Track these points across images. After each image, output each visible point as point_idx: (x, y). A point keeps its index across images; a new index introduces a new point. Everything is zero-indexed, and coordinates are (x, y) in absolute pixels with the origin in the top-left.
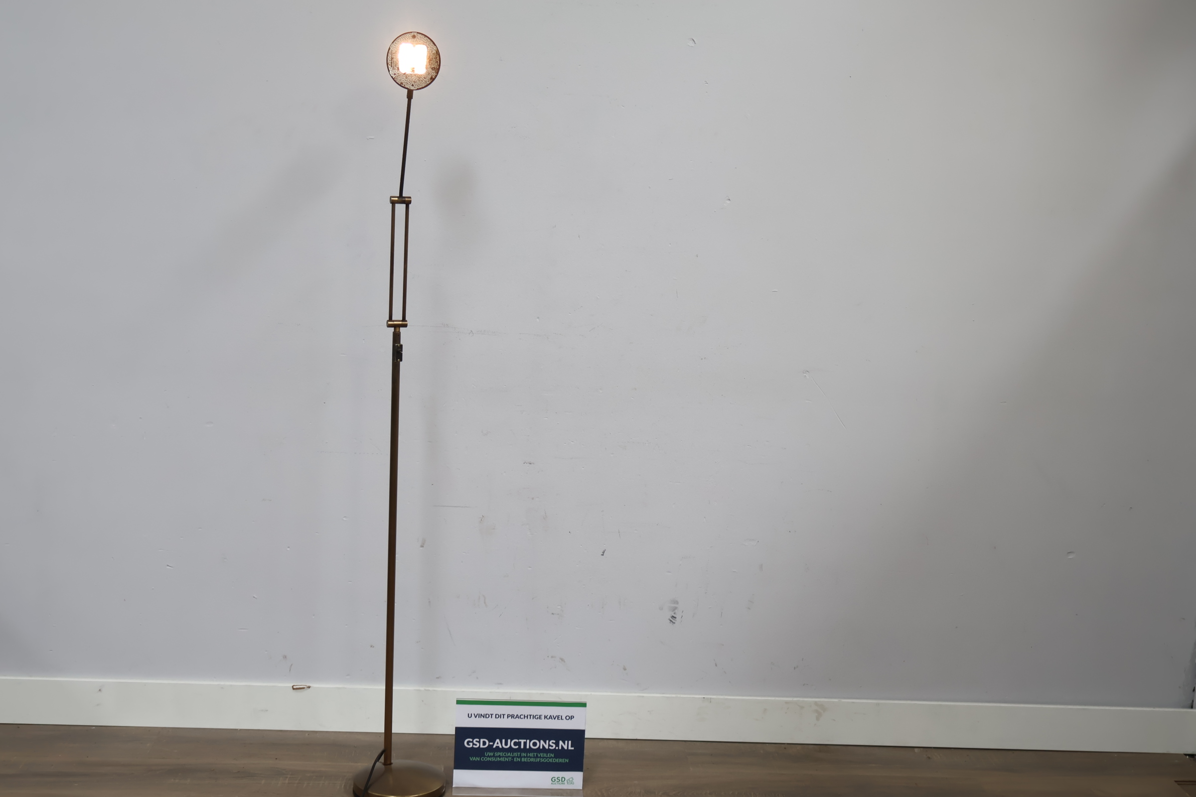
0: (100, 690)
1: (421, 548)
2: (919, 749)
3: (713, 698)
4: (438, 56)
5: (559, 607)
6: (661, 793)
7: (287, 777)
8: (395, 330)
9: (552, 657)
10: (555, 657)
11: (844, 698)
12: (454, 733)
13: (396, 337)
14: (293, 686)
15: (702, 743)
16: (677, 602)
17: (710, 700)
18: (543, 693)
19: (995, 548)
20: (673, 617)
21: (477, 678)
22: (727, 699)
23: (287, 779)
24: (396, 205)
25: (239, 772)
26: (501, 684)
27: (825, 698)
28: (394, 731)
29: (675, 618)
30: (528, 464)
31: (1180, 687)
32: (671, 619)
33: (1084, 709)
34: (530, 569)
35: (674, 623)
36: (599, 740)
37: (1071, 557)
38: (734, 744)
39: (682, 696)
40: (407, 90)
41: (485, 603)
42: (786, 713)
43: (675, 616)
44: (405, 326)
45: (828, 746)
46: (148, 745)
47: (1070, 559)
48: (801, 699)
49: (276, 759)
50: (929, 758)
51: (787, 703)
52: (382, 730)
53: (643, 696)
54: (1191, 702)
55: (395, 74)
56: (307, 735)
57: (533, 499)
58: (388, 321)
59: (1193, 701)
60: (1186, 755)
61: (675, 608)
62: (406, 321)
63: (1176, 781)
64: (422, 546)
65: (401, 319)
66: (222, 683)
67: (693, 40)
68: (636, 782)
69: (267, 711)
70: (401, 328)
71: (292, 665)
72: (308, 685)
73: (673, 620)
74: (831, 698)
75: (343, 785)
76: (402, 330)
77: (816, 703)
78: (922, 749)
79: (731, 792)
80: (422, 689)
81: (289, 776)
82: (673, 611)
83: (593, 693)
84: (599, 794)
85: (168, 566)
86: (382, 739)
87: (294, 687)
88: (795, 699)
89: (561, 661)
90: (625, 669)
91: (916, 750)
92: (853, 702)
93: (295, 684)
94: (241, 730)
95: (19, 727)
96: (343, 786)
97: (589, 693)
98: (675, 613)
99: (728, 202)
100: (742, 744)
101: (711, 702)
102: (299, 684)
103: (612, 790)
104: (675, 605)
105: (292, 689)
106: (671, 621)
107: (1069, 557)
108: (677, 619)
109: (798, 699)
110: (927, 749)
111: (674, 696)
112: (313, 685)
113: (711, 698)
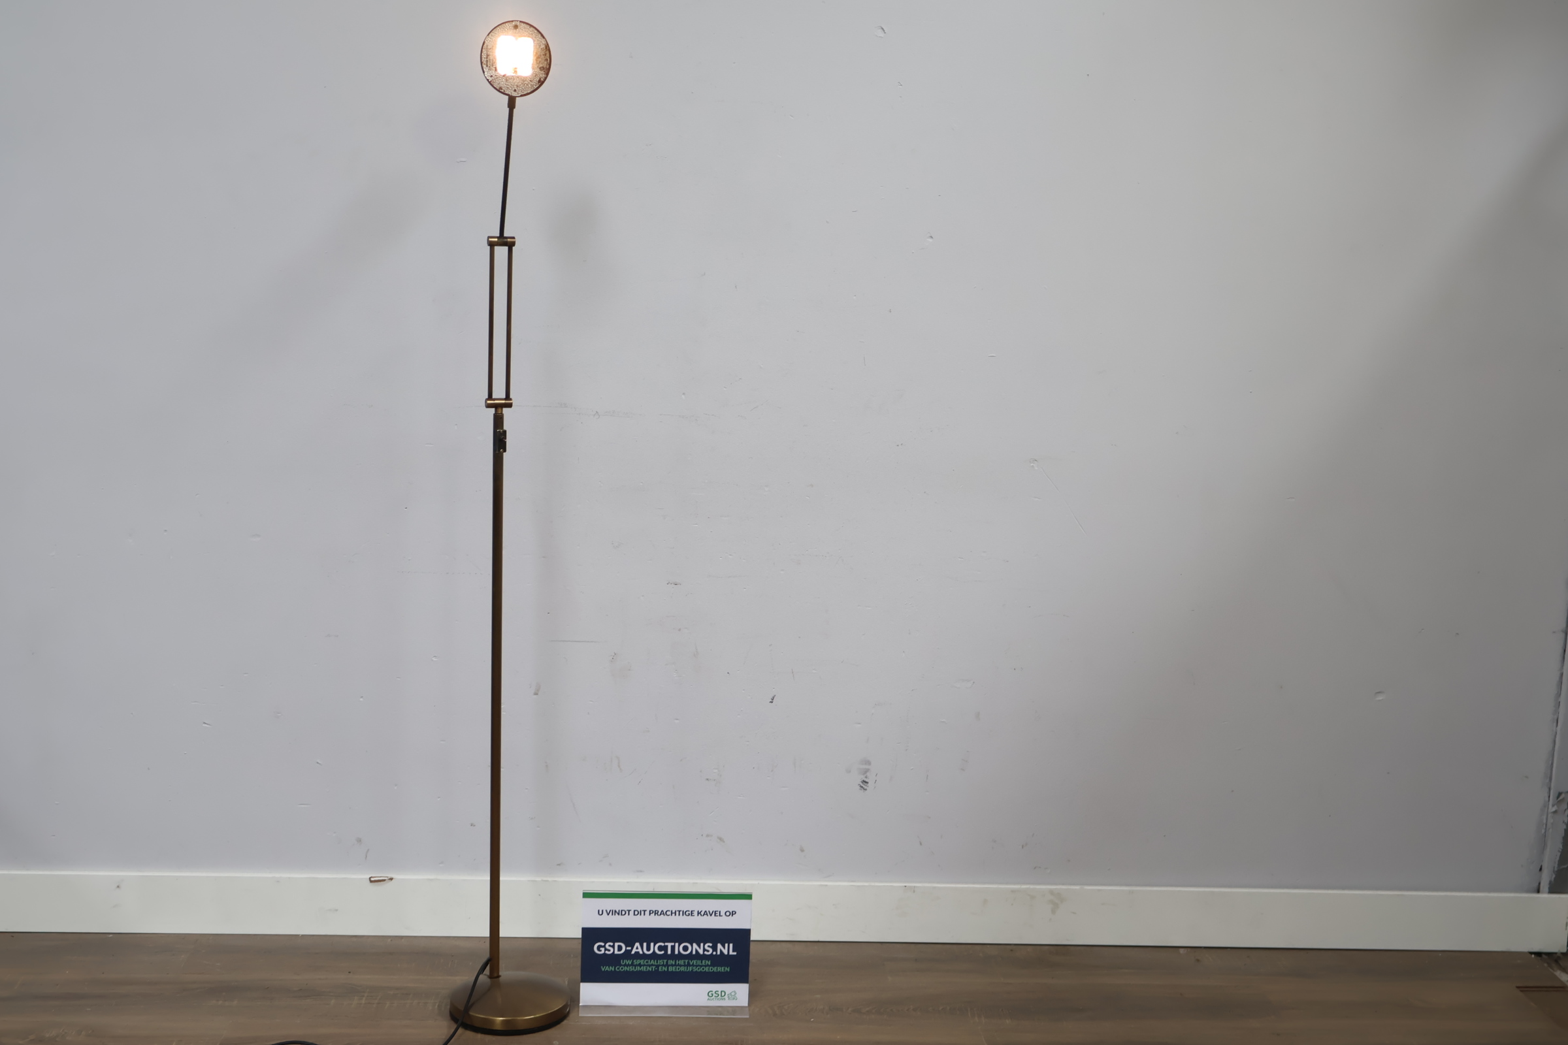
0: (118, 887)
1: (535, 696)
2: (1186, 949)
3: (917, 887)
4: (548, 52)
5: (716, 771)
7: (363, 996)
8: (496, 411)
9: (708, 836)
10: (712, 836)
11: (1088, 885)
12: (580, 936)
13: (498, 421)
14: (370, 878)
15: (904, 945)
16: (869, 763)
17: (914, 890)
18: (697, 883)
19: (1281, 687)
20: (865, 782)
21: (610, 864)
22: (934, 888)
23: (364, 998)
24: (496, 247)
25: (300, 990)
26: (641, 871)
27: (1063, 884)
28: (502, 934)
29: (867, 783)
30: (673, 585)
31: (1520, 866)
32: (862, 785)
33: (1398, 895)
34: (678, 721)
35: (866, 790)
36: (769, 943)
37: (1380, 698)
38: (945, 946)
39: (877, 884)
40: (507, 97)
41: (619, 766)
42: (1012, 904)
43: (866, 780)
44: (510, 406)
45: (1067, 947)
46: (183, 956)
47: (1379, 700)
48: (1032, 887)
49: (349, 972)
50: (1198, 960)
51: (1013, 891)
52: (487, 934)
53: (826, 885)
54: (1537, 884)
55: (491, 76)
56: (389, 940)
57: (680, 630)
58: (487, 400)
59: (1540, 884)
60: (1531, 953)
61: (867, 771)
62: (511, 400)
63: (1518, 987)
64: (536, 694)
65: (504, 397)
66: (277, 875)
67: (882, 28)
68: (818, 996)
69: (337, 910)
70: (504, 409)
71: (368, 850)
72: (390, 876)
73: (864, 786)
74: (1071, 884)
75: (437, 1005)
76: (505, 411)
77: (1051, 892)
78: (1189, 950)
79: (941, 1008)
80: (538, 879)
81: (366, 995)
82: (864, 774)
83: (761, 882)
84: (770, 1011)
85: (205, 723)
86: (487, 945)
87: (372, 879)
88: (1024, 887)
89: (719, 841)
90: (802, 851)
91: (1182, 951)
92: (1100, 890)
93: (373, 876)
94: (302, 935)
95: (13, 936)
96: (436, 1007)
97: (756, 882)
98: (866, 778)
99: (930, 240)
100: (955, 946)
101: (914, 892)
102: (378, 875)
103: (786, 1007)
104: (867, 767)
105: (369, 882)
106: (862, 787)
107: (1378, 699)
108: (869, 784)
109: (1027, 886)
110: (1196, 949)
111: (866, 884)
112: (397, 877)
113: (914, 886)
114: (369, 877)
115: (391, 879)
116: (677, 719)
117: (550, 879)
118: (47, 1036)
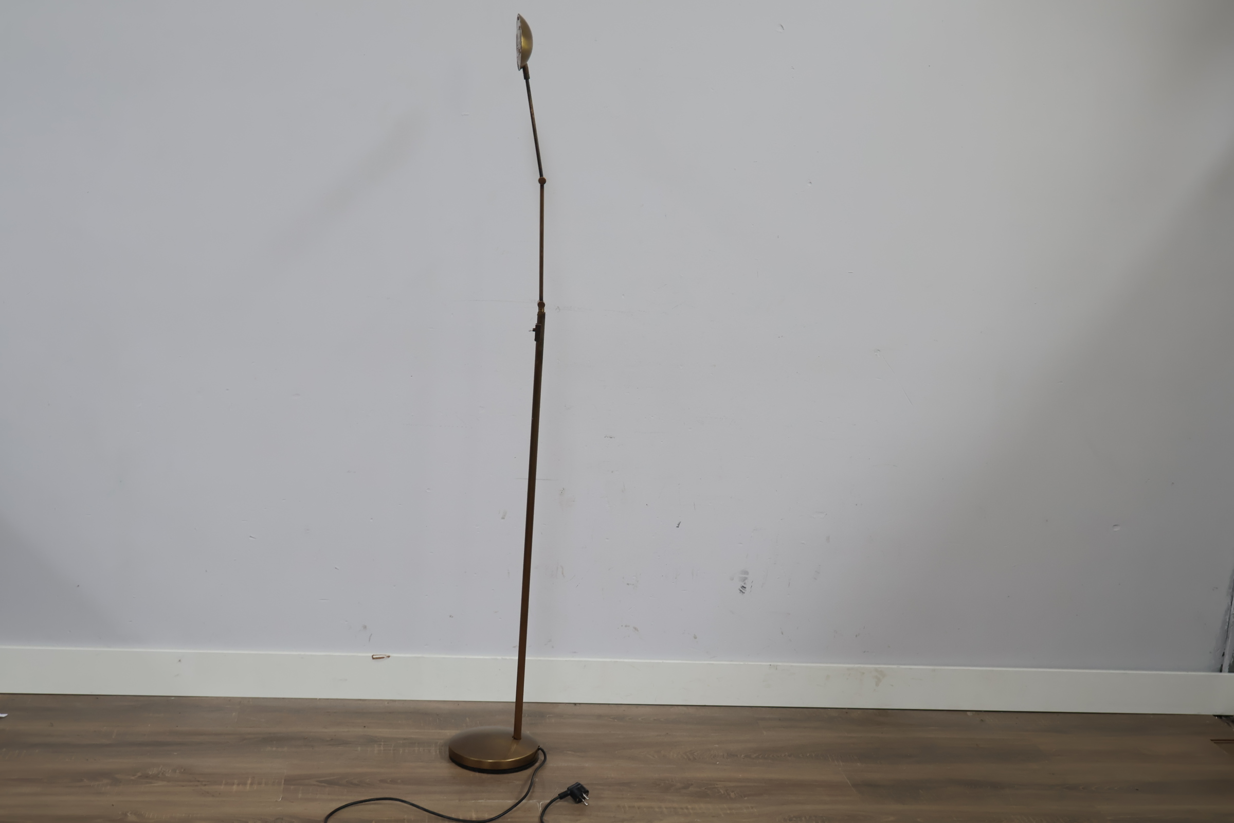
0: (180, 661)
1: (503, 520)
2: (972, 713)
3: (780, 665)
5: (634, 578)
6: (743, 756)
7: (381, 745)
10: (629, 626)
11: (901, 665)
13: (541, 318)
14: (372, 656)
15: (768, 708)
16: (746, 573)
17: (776, 667)
18: (617, 662)
19: (1047, 521)
20: (743, 587)
21: (553, 647)
22: (792, 666)
23: (382, 746)
25: (332, 740)
26: (575, 652)
27: (885, 664)
29: (745, 588)
30: (609, 438)
31: (1210, 652)
32: (741, 589)
33: (1124, 673)
35: (744, 593)
37: (1116, 529)
38: (798, 709)
39: (749, 663)
41: (563, 574)
42: (848, 679)
43: (745, 586)
45: (887, 710)
46: (234, 714)
48: (862, 666)
49: (365, 727)
50: (982, 720)
51: (848, 669)
53: (713, 664)
54: (1220, 666)
56: (386, 703)
57: (612, 472)
59: (1222, 665)
60: (1215, 716)
61: (746, 579)
63: (1212, 740)
64: (503, 518)
66: (302, 653)
67: (782, 26)
68: (717, 746)
69: (346, 680)
71: (371, 634)
72: (388, 654)
73: (743, 590)
74: (889, 664)
75: (438, 751)
77: (876, 670)
78: (974, 713)
79: (808, 755)
80: (499, 658)
81: (382, 743)
82: (743, 581)
83: (665, 661)
84: (686, 757)
85: (250, 537)
87: (374, 657)
88: (856, 666)
89: (634, 630)
90: (695, 638)
91: (969, 713)
92: (911, 669)
93: (375, 654)
94: (320, 699)
95: (97, 698)
96: (438, 752)
97: (661, 661)
98: (745, 584)
99: (810, 185)
100: (805, 709)
101: (776, 669)
102: (378, 654)
103: (696, 754)
104: (745, 576)
105: (371, 658)
106: (741, 591)
107: (1115, 530)
108: (747, 589)
109: (859, 665)
110: (978, 712)
111: (742, 663)
112: (392, 655)
113: (777, 665)
114: (371, 655)
115: (389, 657)
116: (607, 539)
117: (508, 658)
118: (150, 773)
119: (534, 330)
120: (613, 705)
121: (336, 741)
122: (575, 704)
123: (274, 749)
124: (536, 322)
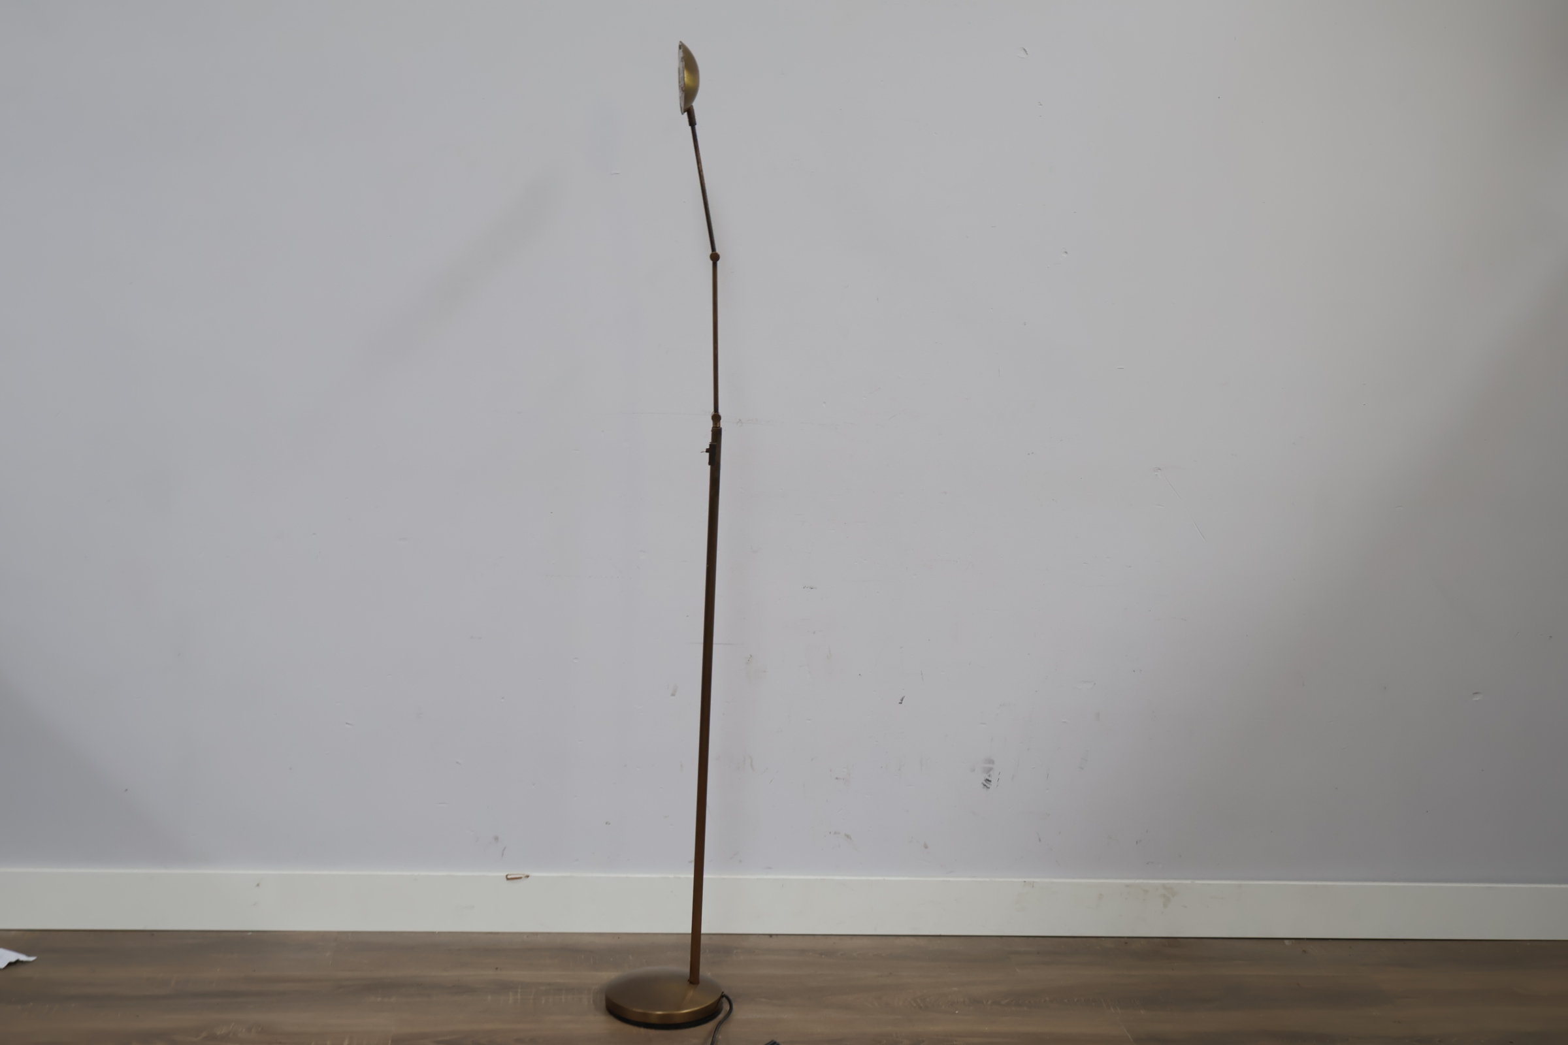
0: (258, 885)
1: (673, 697)
2: (1291, 941)
3: (1037, 882)
5: (845, 770)
7: (517, 992)
9: (835, 833)
10: (839, 833)
11: (1198, 879)
13: (716, 437)
14: (507, 876)
15: (1022, 938)
16: (991, 762)
17: (1032, 885)
20: (988, 780)
21: (740, 862)
22: (1053, 882)
23: (519, 994)
25: (454, 986)
26: (770, 868)
27: (1175, 879)
29: (990, 781)
30: (809, 589)
32: (985, 783)
33: (1488, 887)
34: (810, 722)
35: (989, 788)
37: (1477, 698)
38: (1061, 939)
39: (997, 879)
41: (752, 766)
42: (1126, 899)
43: (990, 779)
45: (1179, 939)
46: (328, 953)
47: (1476, 701)
48: (1145, 881)
49: (497, 969)
50: (1304, 951)
51: (1127, 886)
53: (949, 881)
56: (525, 937)
57: (814, 633)
61: (991, 769)
64: (673, 695)
66: (415, 873)
67: (1025, 50)
68: (955, 989)
69: (473, 907)
71: (505, 848)
72: (527, 873)
73: (987, 785)
74: (1181, 879)
75: (592, 1000)
77: (1164, 886)
78: (1294, 941)
79: (1076, 1000)
80: (671, 876)
81: (519, 990)
82: (987, 773)
83: (886, 878)
85: (347, 723)
87: (509, 877)
88: (1138, 881)
89: (846, 838)
90: (926, 847)
91: (1287, 942)
92: (1209, 884)
93: (509, 873)
94: (439, 933)
95: (153, 935)
96: (591, 1002)
97: (882, 878)
98: (989, 776)
99: (1065, 255)
100: (1071, 939)
101: (1033, 887)
102: (514, 873)
103: (928, 1000)
104: (990, 766)
105: (505, 879)
106: (985, 785)
107: (1475, 699)
108: (992, 783)
109: (1141, 881)
110: (1298, 941)
111: (987, 879)
112: (533, 874)
113: (1034, 882)
114: (505, 874)
115: (528, 877)
117: (682, 876)
118: (218, 1033)
119: (707, 451)
120: (820, 937)
121: (460, 988)
122: (771, 935)
123: (379, 999)
124: (710, 441)
